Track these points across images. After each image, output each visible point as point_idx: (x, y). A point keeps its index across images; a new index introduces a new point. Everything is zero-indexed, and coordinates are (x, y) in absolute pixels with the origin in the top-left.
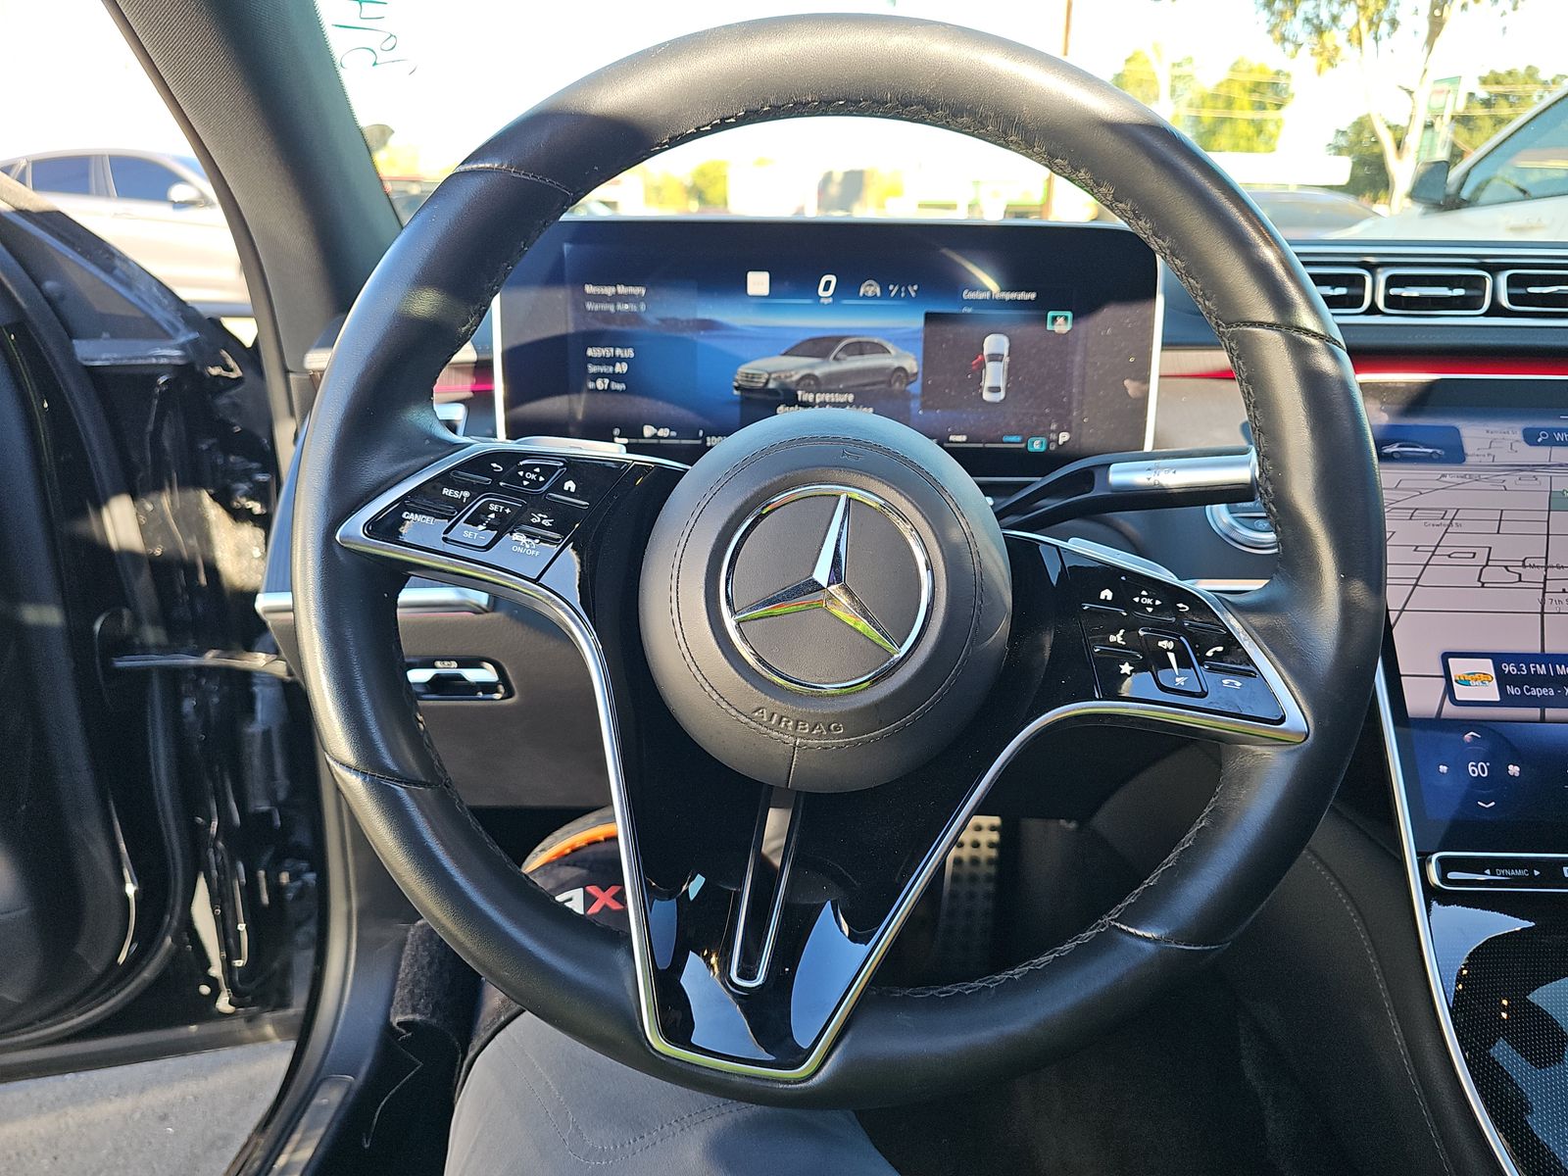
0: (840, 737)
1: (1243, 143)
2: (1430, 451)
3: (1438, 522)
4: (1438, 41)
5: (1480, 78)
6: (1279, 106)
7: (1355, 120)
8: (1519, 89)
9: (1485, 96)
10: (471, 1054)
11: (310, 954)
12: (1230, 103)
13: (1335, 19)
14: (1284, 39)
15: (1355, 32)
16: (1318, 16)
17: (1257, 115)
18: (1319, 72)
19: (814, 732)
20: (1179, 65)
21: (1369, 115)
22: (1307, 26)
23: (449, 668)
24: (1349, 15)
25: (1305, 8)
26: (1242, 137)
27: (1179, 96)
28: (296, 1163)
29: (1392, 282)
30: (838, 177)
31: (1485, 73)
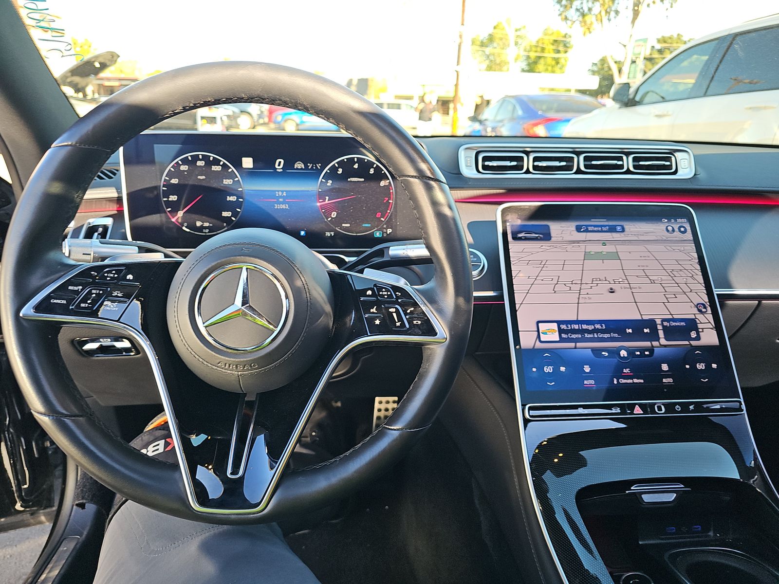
0: (256, 369)
1: (550, 68)
2: (537, 235)
3: (538, 266)
4: (636, 21)
5: (657, 39)
6: (566, 52)
7: (601, 58)
8: (675, 45)
9: (659, 48)
10: (110, 516)
11: (60, 480)
12: (543, 50)
13: (590, 9)
14: (566, 18)
15: (599, 16)
16: (582, 8)
17: (557, 56)
18: (584, 34)
19: (245, 368)
20: (520, 30)
21: (606, 57)
22: (577, 13)
23: (107, 342)
24: (597, 8)
25: (576, 4)
26: (549, 65)
27: (520, 45)
28: (50, 578)
29: (536, 159)
30: (355, 82)
31: (660, 37)
